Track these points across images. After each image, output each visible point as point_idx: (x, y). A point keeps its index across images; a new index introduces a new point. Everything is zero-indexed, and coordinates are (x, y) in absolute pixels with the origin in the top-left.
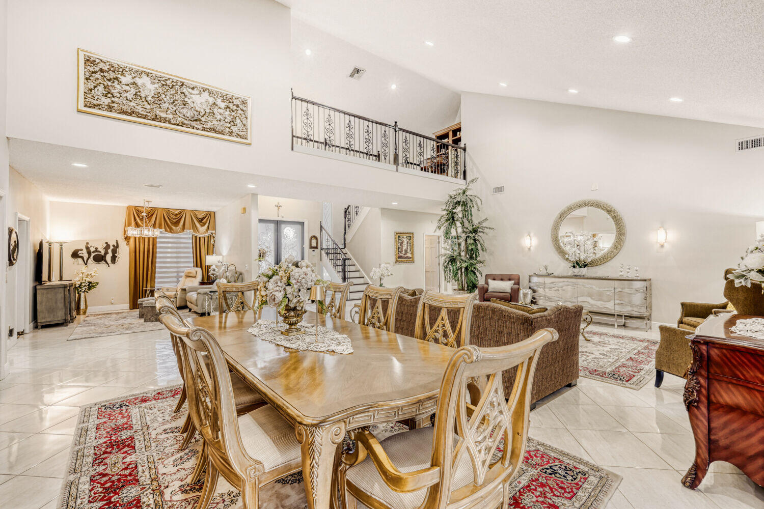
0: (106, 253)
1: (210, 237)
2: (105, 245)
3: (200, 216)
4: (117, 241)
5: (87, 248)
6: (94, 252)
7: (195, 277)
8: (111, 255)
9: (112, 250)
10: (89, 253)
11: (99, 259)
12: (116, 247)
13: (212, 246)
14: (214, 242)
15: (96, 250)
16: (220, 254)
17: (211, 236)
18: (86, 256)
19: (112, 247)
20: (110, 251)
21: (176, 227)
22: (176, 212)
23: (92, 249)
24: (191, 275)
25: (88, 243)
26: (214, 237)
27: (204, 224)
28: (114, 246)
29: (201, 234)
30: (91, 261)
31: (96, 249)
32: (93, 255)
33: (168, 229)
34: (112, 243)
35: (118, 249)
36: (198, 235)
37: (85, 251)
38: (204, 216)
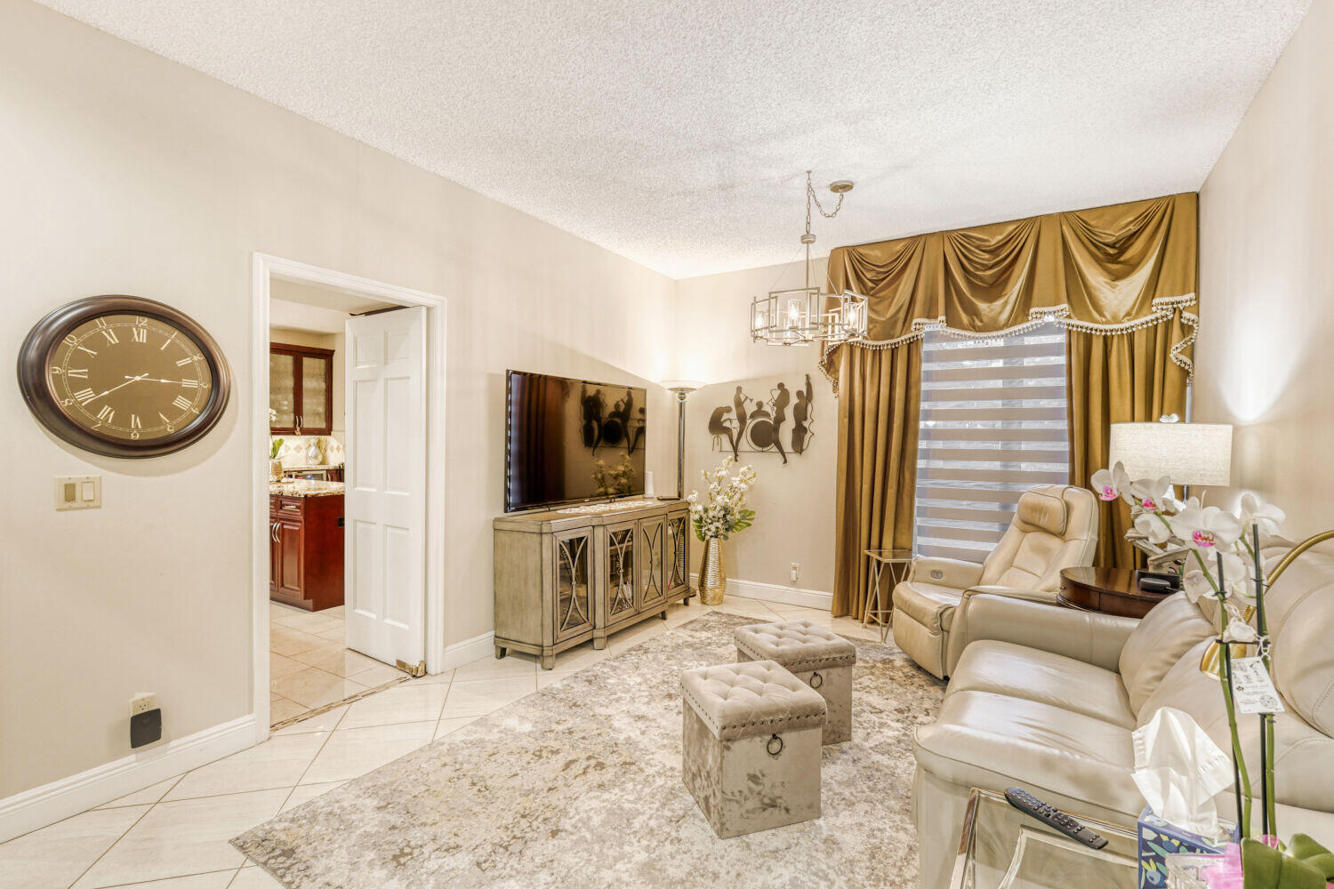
0: (780, 419)
1: (1162, 333)
2: (777, 393)
3: (1112, 234)
4: (807, 376)
5: (739, 404)
6: (753, 416)
7: (1061, 535)
8: (794, 426)
9: (796, 407)
10: (742, 419)
11: (765, 436)
12: (806, 397)
13: (1172, 374)
14: (1191, 352)
15: (759, 411)
16: (1220, 416)
17: (1168, 324)
18: (735, 425)
19: (794, 400)
20: (789, 412)
21: (991, 300)
22: (995, 240)
23: (750, 408)
24: (1043, 522)
25: (739, 389)
26: (1186, 330)
27: (1132, 267)
28: (799, 394)
29: (1116, 320)
30: (746, 443)
31: (760, 405)
32: (750, 424)
33: (965, 318)
34: (795, 385)
35: (809, 406)
36: (1099, 326)
37: (733, 415)
38: (1133, 228)
